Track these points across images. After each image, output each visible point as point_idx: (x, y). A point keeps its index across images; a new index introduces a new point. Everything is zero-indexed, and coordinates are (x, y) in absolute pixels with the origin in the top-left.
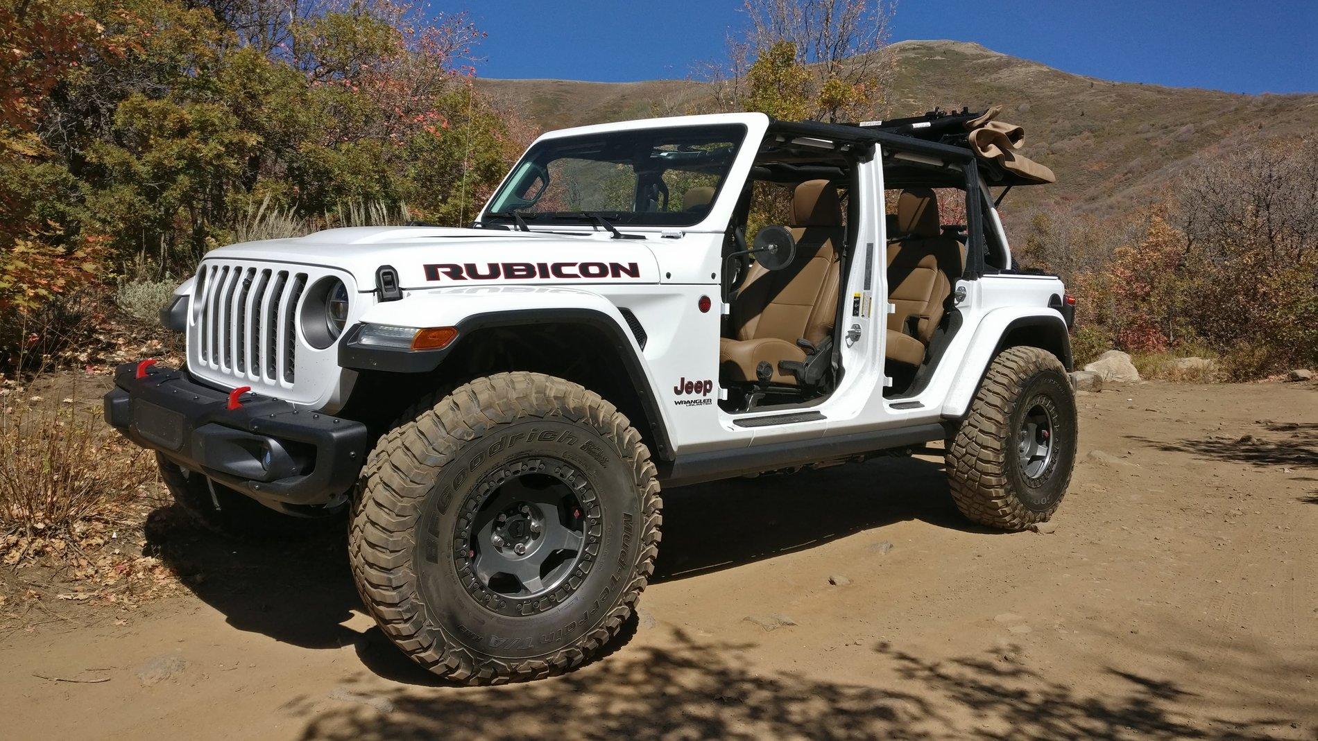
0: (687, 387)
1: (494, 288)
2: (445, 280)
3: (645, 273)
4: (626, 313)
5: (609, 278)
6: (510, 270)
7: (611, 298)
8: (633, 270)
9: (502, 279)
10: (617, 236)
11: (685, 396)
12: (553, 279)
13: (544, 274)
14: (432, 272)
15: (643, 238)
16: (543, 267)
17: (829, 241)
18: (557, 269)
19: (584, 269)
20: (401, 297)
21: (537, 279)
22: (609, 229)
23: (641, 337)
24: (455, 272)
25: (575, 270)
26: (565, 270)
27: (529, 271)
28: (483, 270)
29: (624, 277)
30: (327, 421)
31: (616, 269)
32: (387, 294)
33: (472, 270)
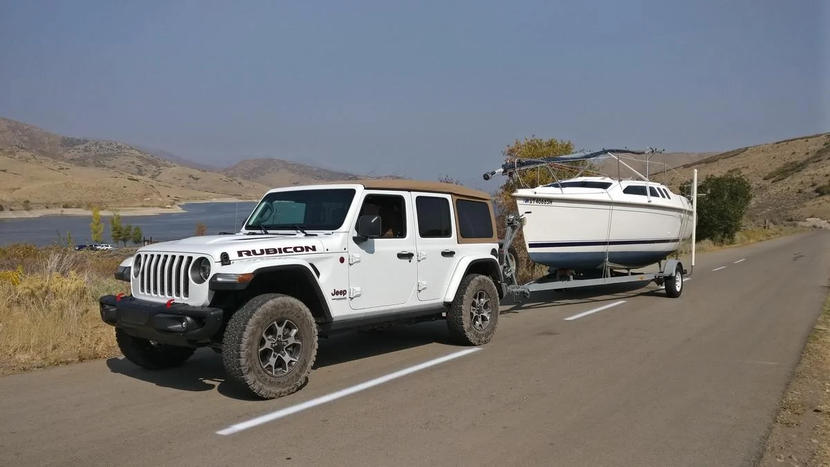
0: (336, 293)
1: (262, 259)
2: (245, 256)
3: (318, 250)
4: (312, 265)
5: (305, 252)
6: (268, 251)
7: (306, 259)
8: (314, 249)
9: (265, 255)
10: (306, 235)
11: (336, 297)
12: (284, 253)
13: (280, 252)
14: (240, 254)
15: (316, 235)
16: (280, 249)
17: (391, 230)
18: (285, 250)
19: (295, 249)
20: (230, 264)
21: (278, 254)
22: (304, 232)
23: (318, 274)
24: (248, 253)
25: (292, 250)
26: (288, 250)
27: (275, 252)
28: (258, 252)
29: (310, 251)
30: (209, 309)
31: (307, 248)
32: (225, 263)
33: (254, 252)
